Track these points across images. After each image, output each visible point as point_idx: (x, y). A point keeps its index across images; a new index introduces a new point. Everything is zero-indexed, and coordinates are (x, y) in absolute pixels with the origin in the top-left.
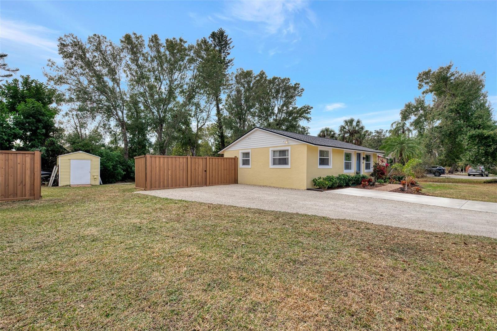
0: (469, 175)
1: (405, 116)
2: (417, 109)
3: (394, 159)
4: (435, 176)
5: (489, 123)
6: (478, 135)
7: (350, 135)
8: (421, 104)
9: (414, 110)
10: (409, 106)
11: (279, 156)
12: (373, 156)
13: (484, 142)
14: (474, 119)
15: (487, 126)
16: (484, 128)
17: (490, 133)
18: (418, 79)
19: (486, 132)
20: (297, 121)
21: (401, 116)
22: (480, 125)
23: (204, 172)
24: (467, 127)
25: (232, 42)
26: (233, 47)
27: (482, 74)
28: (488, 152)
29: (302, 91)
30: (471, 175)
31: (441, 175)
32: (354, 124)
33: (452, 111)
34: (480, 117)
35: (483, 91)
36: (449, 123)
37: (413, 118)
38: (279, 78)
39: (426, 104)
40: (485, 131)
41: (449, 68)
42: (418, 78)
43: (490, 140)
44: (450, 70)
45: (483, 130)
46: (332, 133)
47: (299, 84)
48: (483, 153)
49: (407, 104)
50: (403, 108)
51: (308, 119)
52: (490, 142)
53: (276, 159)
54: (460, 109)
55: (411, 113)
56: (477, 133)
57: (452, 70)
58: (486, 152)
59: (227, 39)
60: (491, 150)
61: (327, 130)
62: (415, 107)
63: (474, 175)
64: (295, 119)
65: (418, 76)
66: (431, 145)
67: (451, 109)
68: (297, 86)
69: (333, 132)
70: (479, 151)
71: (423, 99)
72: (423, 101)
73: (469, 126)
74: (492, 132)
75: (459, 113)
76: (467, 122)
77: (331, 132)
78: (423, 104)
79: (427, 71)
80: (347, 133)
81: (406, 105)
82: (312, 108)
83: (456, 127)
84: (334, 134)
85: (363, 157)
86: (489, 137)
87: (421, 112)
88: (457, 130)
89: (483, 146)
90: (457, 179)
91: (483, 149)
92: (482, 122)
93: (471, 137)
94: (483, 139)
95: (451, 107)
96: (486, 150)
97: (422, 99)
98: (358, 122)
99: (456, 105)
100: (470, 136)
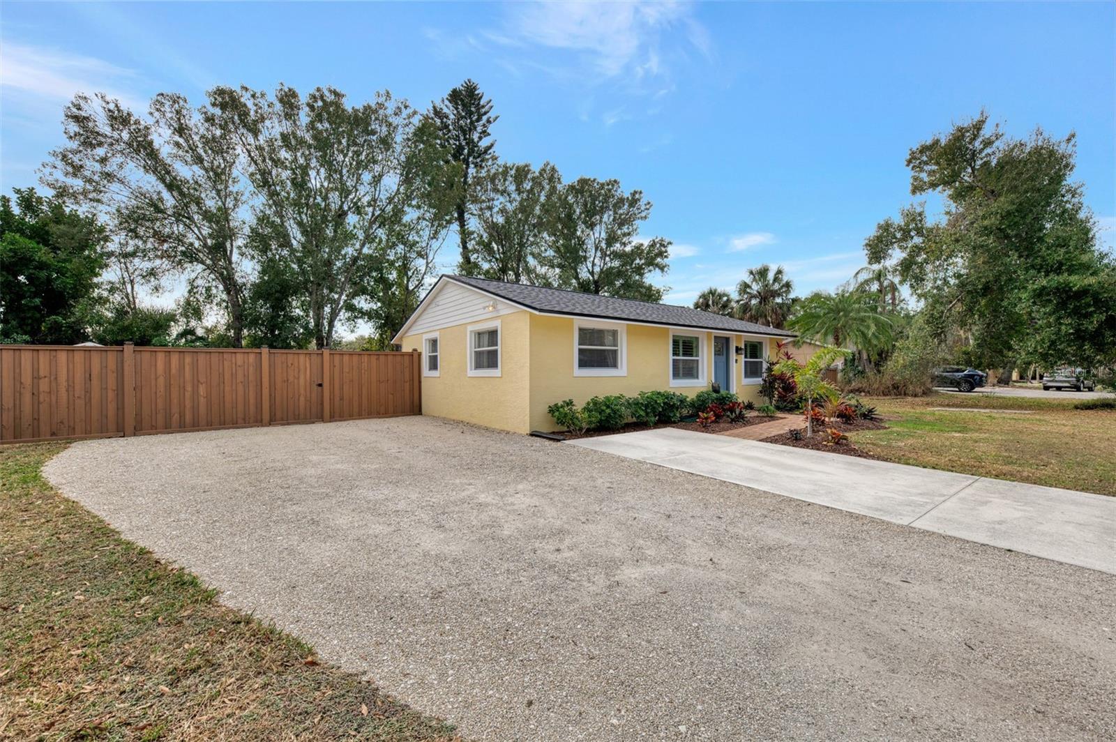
0: (1046, 388)
1: (877, 250)
2: (906, 235)
3: (859, 353)
4: (960, 391)
5: (1085, 258)
6: (1057, 288)
7: (760, 303)
8: (914, 222)
9: (899, 235)
10: (886, 227)
11: (489, 346)
12: (771, 343)
13: (1072, 307)
14: (1044, 249)
15: (1080, 264)
16: (1071, 271)
17: (1086, 282)
18: (908, 165)
19: (1078, 281)
20: (641, 275)
21: (866, 252)
22: (1061, 264)
23: (315, 388)
24: (1027, 270)
25: (492, 107)
26: (497, 118)
27: (1069, 140)
28: (1084, 331)
29: (648, 207)
30: (1052, 387)
31: (976, 389)
32: (771, 276)
33: (986, 231)
34: (1063, 243)
35: (1071, 180)
36: (980, 261)
37: (896, 256)
38: (595, 180)
39: (930, 222)
40: (1073, 278)
41: (978, 127)
42: (909, 162)
43: (1089, 300)
44: (982, 132)
45: (1069, 275)
46: (725, 299)
47: (641, 193)
48: (1072, 334)
49: (882, 222)
50: (872, 232)
51: (662, 268)
52: (1089, 306)
53: (483, 352)
54: (1009, 226)
55: (892, 243)
56: (1053, 284)
57: (987, 132)
58: (1078, 331)
59: (482, 103)
60: (1092, 325)
61: (712, 293)
62: (901, 229)
63: (1059, 389)
64: (639, 270)
65: (909, 157)
66: (941, 317)
67: (986, 228)
68: (637, 196)
69: (727, 296)
70: (1060, 330)
71: (921, 210)
72: (920, 214)
73: (1033, 267)
74: (1092, 280)
75: (1007, 237)
76: (1028, 257)
77: (721, 296)
78: (921, 221)
79: (929, 142)
80: (755, 297)
81: (880, 227)
82: (670, 243)
83: (999, 271)
84: (729, 301)
85: (737, 347)
86: (1084, 292)
87: (918, 240)
88: (1004, 278)
89: (1069, 315)
90: (1010, 399)
91: (1071, 324)
92: (1067, 256)
93: (1040, 294)
94: (1069, 298)
95: (986, 223)
96: (1079, 325)
97: (919, 210)
98: (779, 272)
99: (998, 216)
100: (1034, 291)
